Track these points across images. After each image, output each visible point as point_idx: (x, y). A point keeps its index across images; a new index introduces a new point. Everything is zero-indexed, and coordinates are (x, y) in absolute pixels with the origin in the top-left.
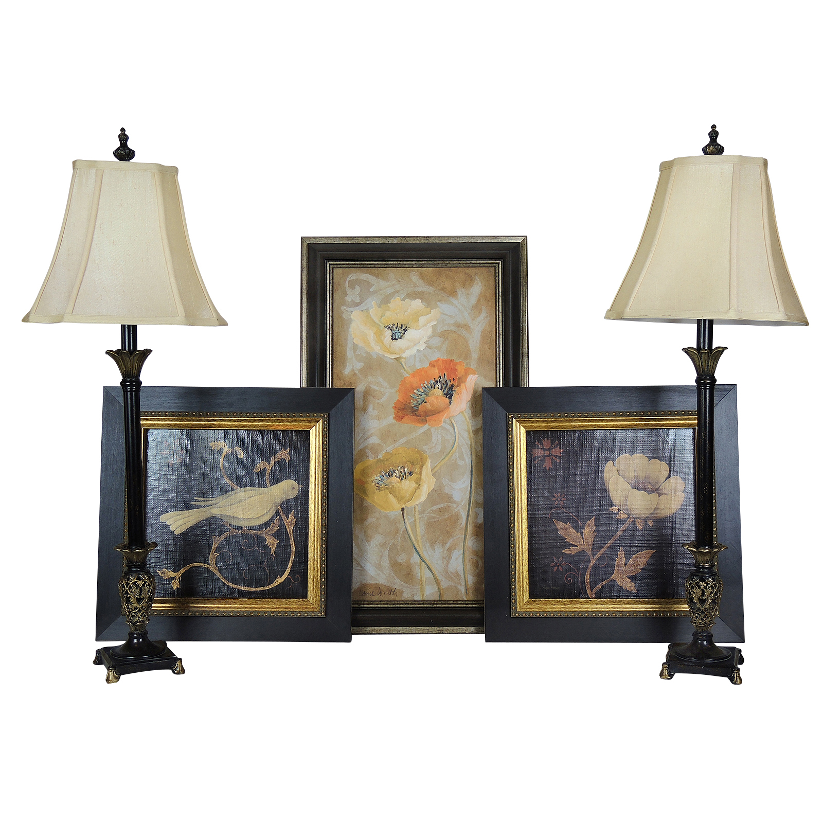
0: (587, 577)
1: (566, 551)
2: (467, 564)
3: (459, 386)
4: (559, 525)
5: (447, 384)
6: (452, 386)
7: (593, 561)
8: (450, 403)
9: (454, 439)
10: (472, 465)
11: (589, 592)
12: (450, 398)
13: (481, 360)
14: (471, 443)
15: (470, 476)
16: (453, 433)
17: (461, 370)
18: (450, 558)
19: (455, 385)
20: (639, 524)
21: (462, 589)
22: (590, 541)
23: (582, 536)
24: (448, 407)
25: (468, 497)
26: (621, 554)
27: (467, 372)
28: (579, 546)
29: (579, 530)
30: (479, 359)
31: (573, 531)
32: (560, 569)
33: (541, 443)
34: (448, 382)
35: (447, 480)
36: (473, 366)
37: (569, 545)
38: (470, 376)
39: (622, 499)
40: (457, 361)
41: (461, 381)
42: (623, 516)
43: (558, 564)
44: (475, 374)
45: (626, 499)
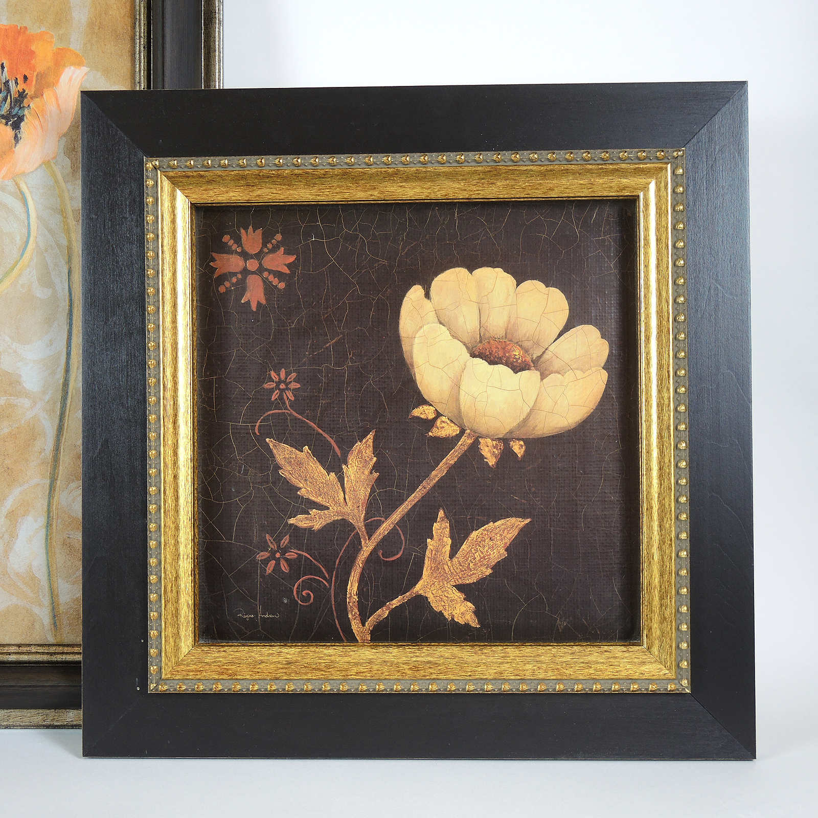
0: (353, 587)
1: (300, 521)
2: (58, 551)
3: (38, 94)
4: (282, 452)
5: (8, 91)
6: (22, 95)
7: (367, 547)
8: (16, 138)
9: (25, 231)
10: (71, 300)
11: (355, 626)
12: (16, 126)
13: (96, 27)
14: (70, 241)
15: (66, 328)
16: (23, 217)
17: (43, 54)
18: (13, 536)
19: (30, 92)
20: (489, 453)
21: (43, 615)
22: (363, 493)
23: (341, 479)
24: (11, 150)
25: (61, 381)
26: (441, 528)
27: (60, 60)
28: (333, 508)
29: (334, 465)
30: (91, 25)
31: (316, 468)
32: (284, 567)
33: (238, 240)
34: (12, 84)
35: (7, 338)
36: (76, 43)
37: (308, 505)
38: (67, 70)
39: (446, 386)
40: (34, 30)
41: (46, 81)
42: (445, 429)
43: (278, 555)
44: (79, 64)
45: (457, 385)
